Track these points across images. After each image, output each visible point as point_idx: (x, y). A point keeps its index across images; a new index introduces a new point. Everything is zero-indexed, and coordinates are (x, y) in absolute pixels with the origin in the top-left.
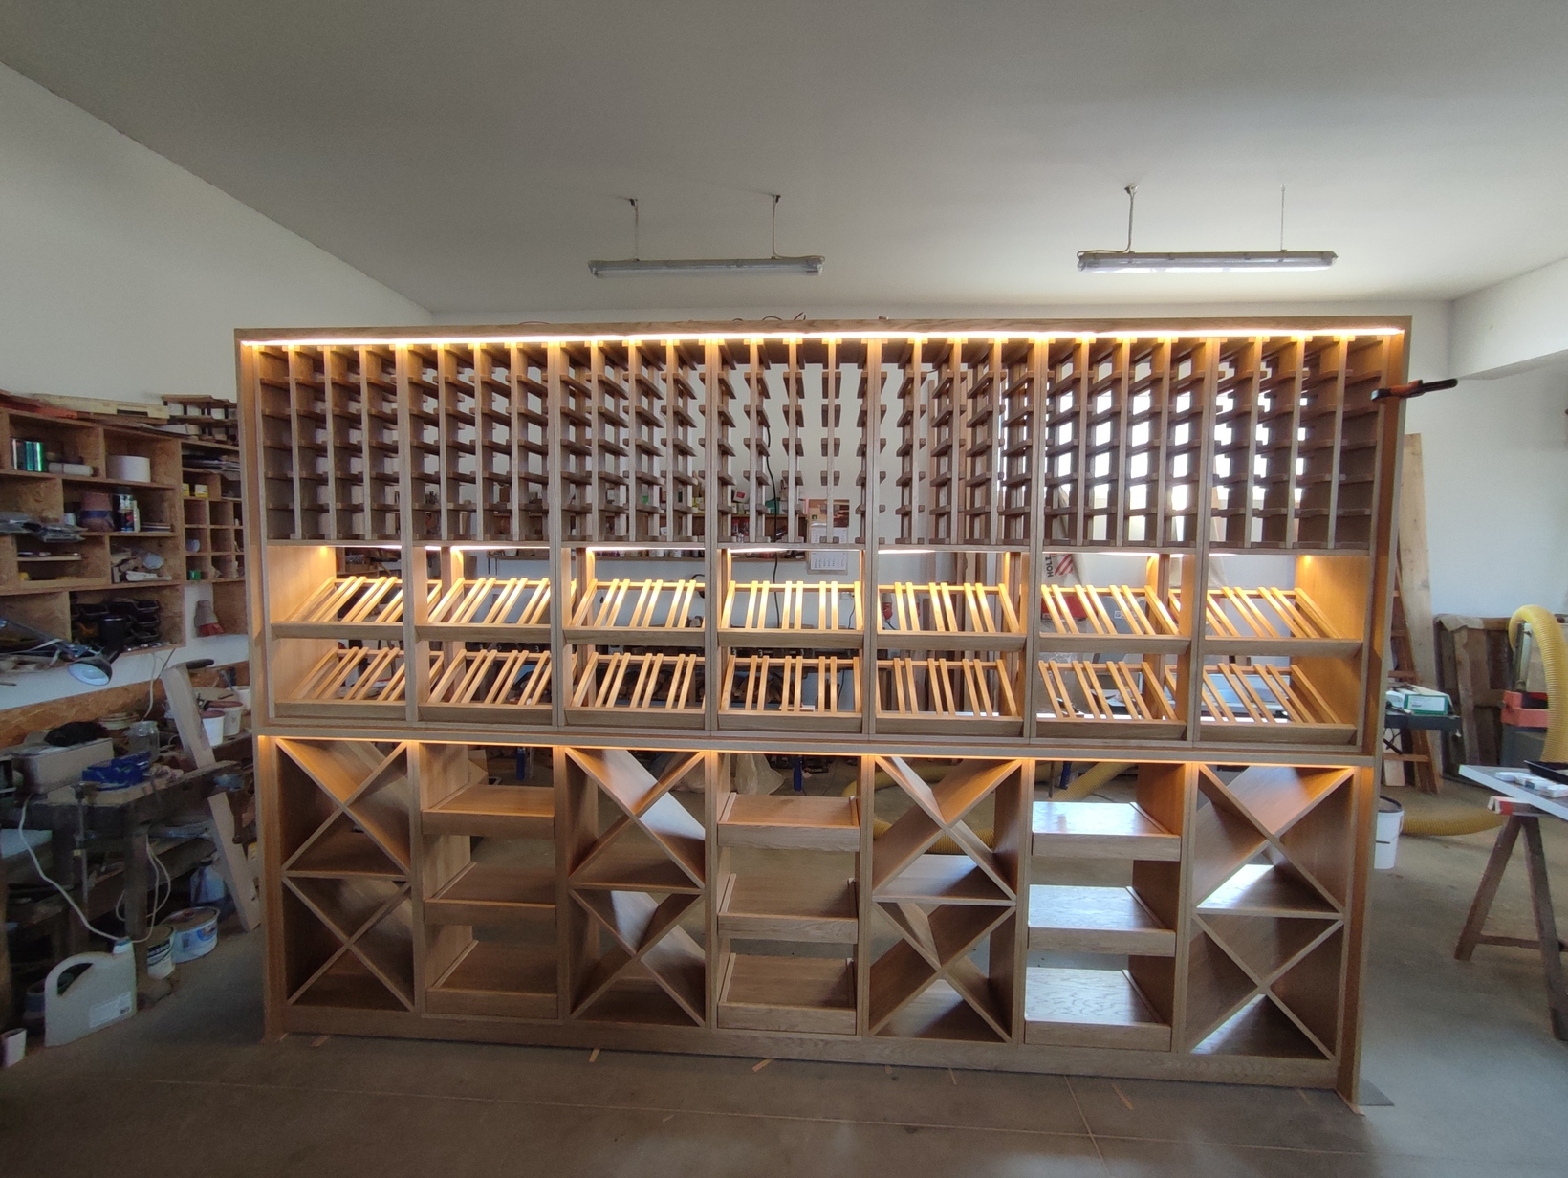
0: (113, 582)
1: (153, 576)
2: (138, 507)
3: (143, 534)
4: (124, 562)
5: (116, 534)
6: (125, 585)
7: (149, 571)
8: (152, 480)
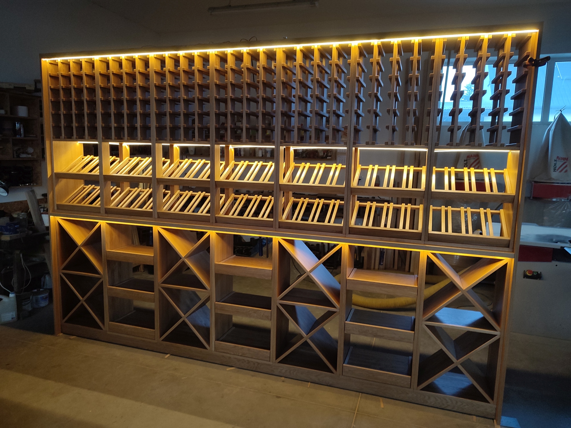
0: (14, 157)
1: (30, 156)
2: (23, 127)
3: (25, 138)
4: (19, 149)
5: (14, 138)
6: (18, 159)
7: (29, 154)
8: (29, 116)
